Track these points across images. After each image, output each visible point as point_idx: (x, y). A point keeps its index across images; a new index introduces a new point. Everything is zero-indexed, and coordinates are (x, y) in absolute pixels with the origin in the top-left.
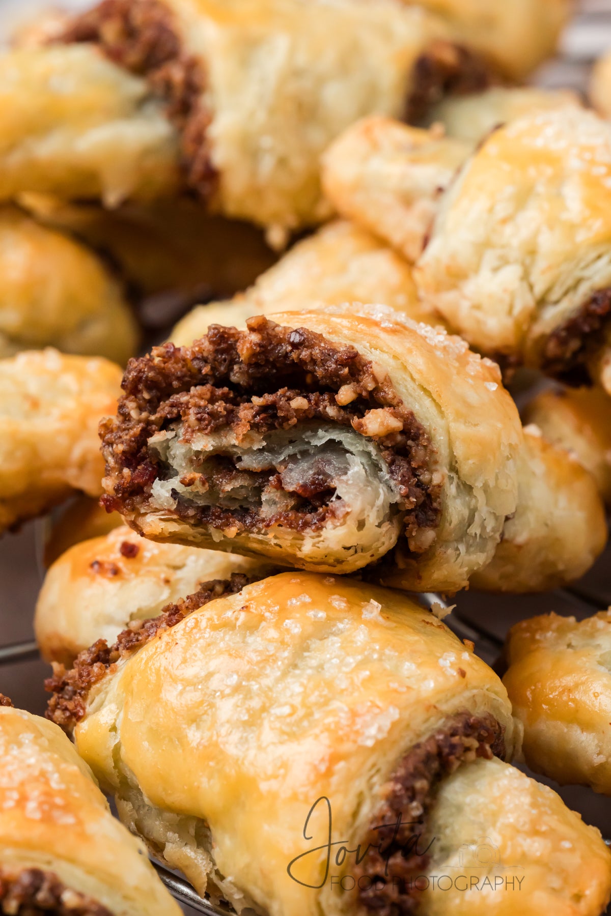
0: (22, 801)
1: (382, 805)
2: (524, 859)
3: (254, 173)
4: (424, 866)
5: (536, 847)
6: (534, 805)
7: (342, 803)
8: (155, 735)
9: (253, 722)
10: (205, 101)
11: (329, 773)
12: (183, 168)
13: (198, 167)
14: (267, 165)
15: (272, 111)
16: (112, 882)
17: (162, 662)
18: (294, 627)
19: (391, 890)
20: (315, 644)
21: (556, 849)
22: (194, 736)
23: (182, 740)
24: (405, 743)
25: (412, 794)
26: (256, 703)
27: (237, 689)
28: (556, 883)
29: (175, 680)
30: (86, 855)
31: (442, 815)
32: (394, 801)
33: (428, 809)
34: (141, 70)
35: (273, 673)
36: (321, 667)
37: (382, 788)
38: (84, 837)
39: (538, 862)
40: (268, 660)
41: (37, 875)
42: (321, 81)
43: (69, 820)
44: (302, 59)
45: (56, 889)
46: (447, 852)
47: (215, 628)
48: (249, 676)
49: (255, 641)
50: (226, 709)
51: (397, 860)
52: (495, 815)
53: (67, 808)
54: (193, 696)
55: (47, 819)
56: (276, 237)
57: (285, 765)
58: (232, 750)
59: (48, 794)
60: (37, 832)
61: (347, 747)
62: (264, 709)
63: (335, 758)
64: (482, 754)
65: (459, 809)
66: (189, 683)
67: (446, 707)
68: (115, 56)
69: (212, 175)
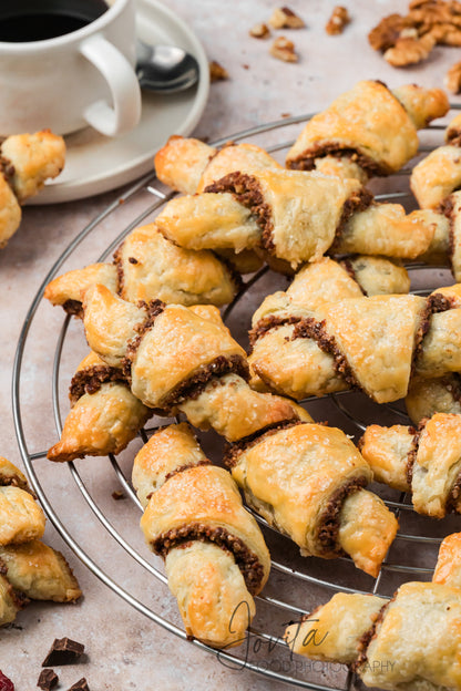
0: (216, 506)
1: (326, 509)
2: (369, 526)
3: (287, 247)
4: (339, 527)
5: (373, 522)
6: (373, 508)
7: (314, 508)
8: (258, 477)
9: (288, 479)
10: (271, 220)
11: (310, 499)
12: (263, 241)
13: (268, 242)
14: (292, 244)
15: (294, 226)
16: (242, 531)
17: (261, 455)
18: (302, 447)
19: (328, 534)
20: (309, 453)
21: (379, 522)
22: (269, 480)
23: (265, 481)
24: (334, 489)
25: (335, 505)
26: (289, 473)
27: (283, 467)
28: (378, 533)
29: (264, 461)
30: (235, 523)
31: (345, 511)
32: (330, 508)
33: (340, 509)
34: (249, 206)
35: (295, 462)
36: (309, 462)
37: (327, 504)
38: (234, 517)
39: (374, 527)
40: (293, 458)
41: (220, 529)
42: (311, 214)
43: (230, 511)
44: (304, 208)
45: (226, 534)
46: (346, 523)
47: (277, 445)
48: (287, 463)
49: (290, 450)
50: (280, 472)
51: (330, 526)
52: (361, 511)
53: (229, 507)
54: (269, 467)
55: (223, 511)
56: (294, 266)
57: (297, 494)
58: (281, 487)
59: (224, 502)
60: (221, 515)
61: (316, 491)
62: (292, 475)
63: (312, 494)
64: (359, 490)
65: (350, 509)
66: (269, 463)
67: (348, 476)
68: (240, 200)
69: (273, 246)
